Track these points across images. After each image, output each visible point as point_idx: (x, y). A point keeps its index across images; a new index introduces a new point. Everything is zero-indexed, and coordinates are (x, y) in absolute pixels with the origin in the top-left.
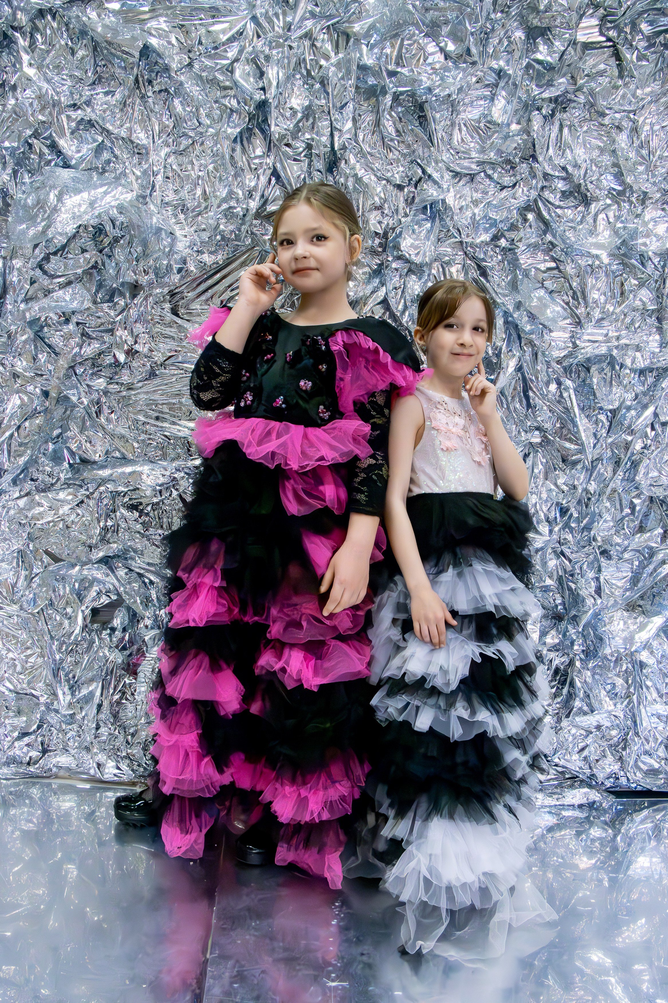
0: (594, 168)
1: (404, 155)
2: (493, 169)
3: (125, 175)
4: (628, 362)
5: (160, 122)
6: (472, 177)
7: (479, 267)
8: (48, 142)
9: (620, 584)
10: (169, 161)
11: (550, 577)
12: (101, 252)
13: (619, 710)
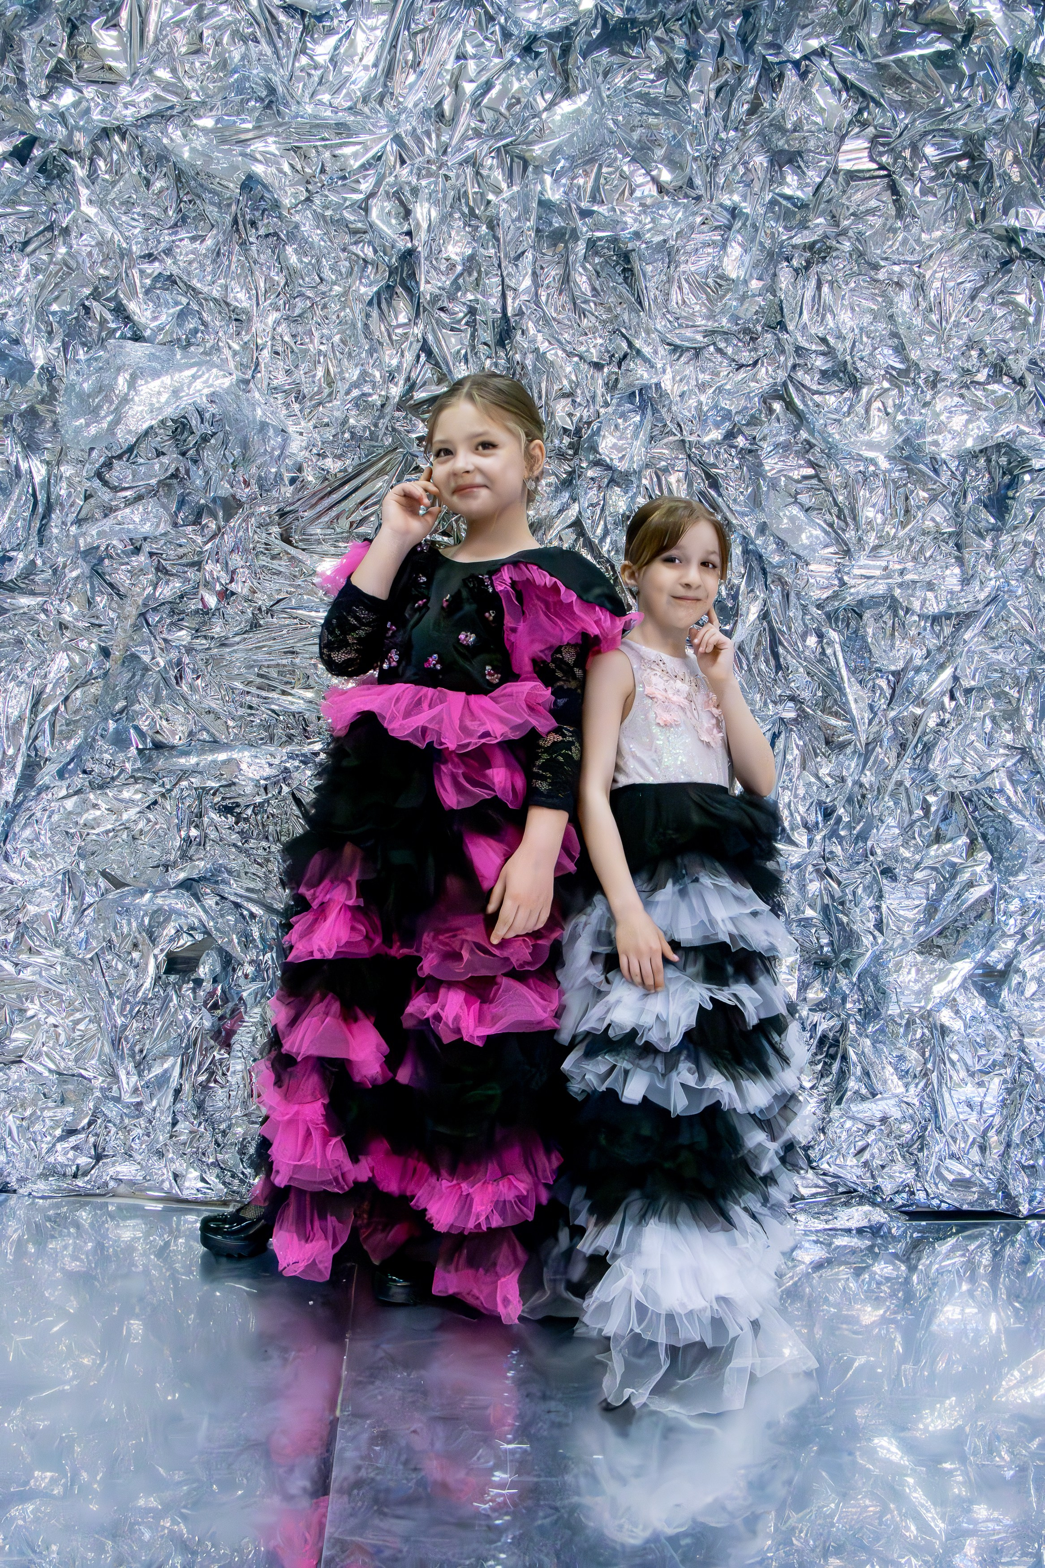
0: (865, 339)
1: (604, 322)
2: (726, 340)
3: (219, 349)
4: (916, 605)
5: (268, 279)
6: (698, 352)
7: (708, 476)
8: (112, 305)
9: (910, 915)
10: (279, 330)
11: (812, 906)
12: (183, 454)
13: (913, 1095)
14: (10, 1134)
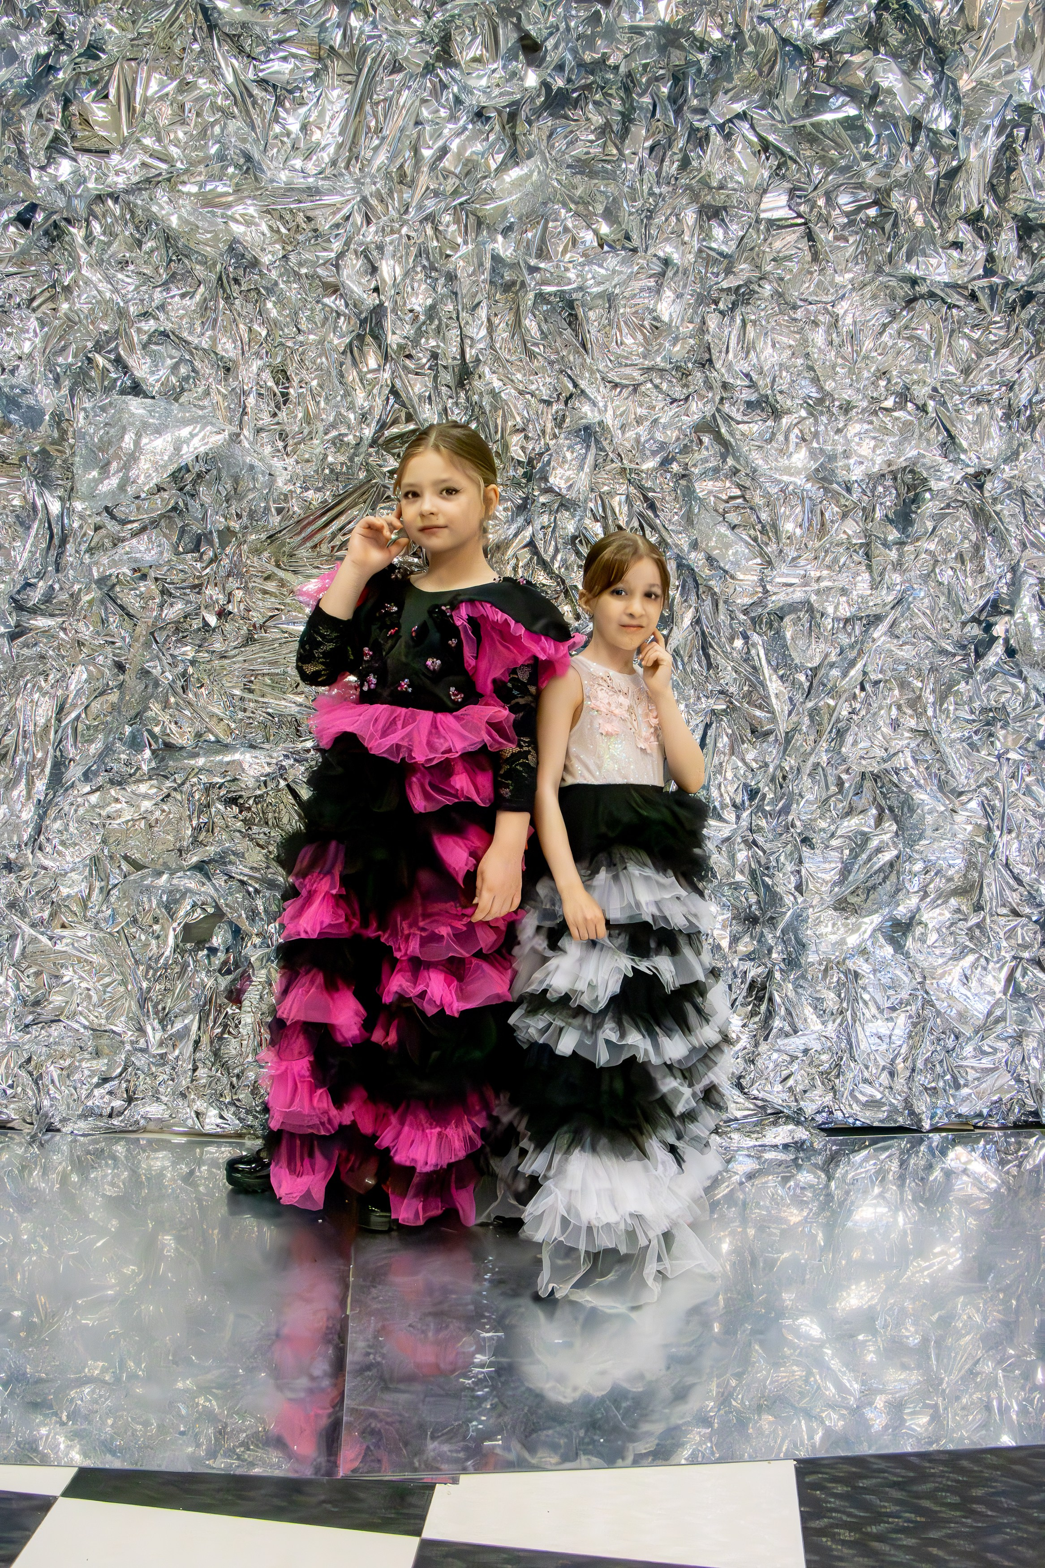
0: (784, 374)
1: (551, 363)
2: (661, 377)
3: (209, 393)
4: (830, 610)
5: (251, 330)
6: (636, 388)
7: (646, 499)
8: (112, 357)
9: (827, 877)
10: (263, 376)
11: (742, 872)
12: (181, 489)
13: (831, 1029)
14: (53, 1082)
